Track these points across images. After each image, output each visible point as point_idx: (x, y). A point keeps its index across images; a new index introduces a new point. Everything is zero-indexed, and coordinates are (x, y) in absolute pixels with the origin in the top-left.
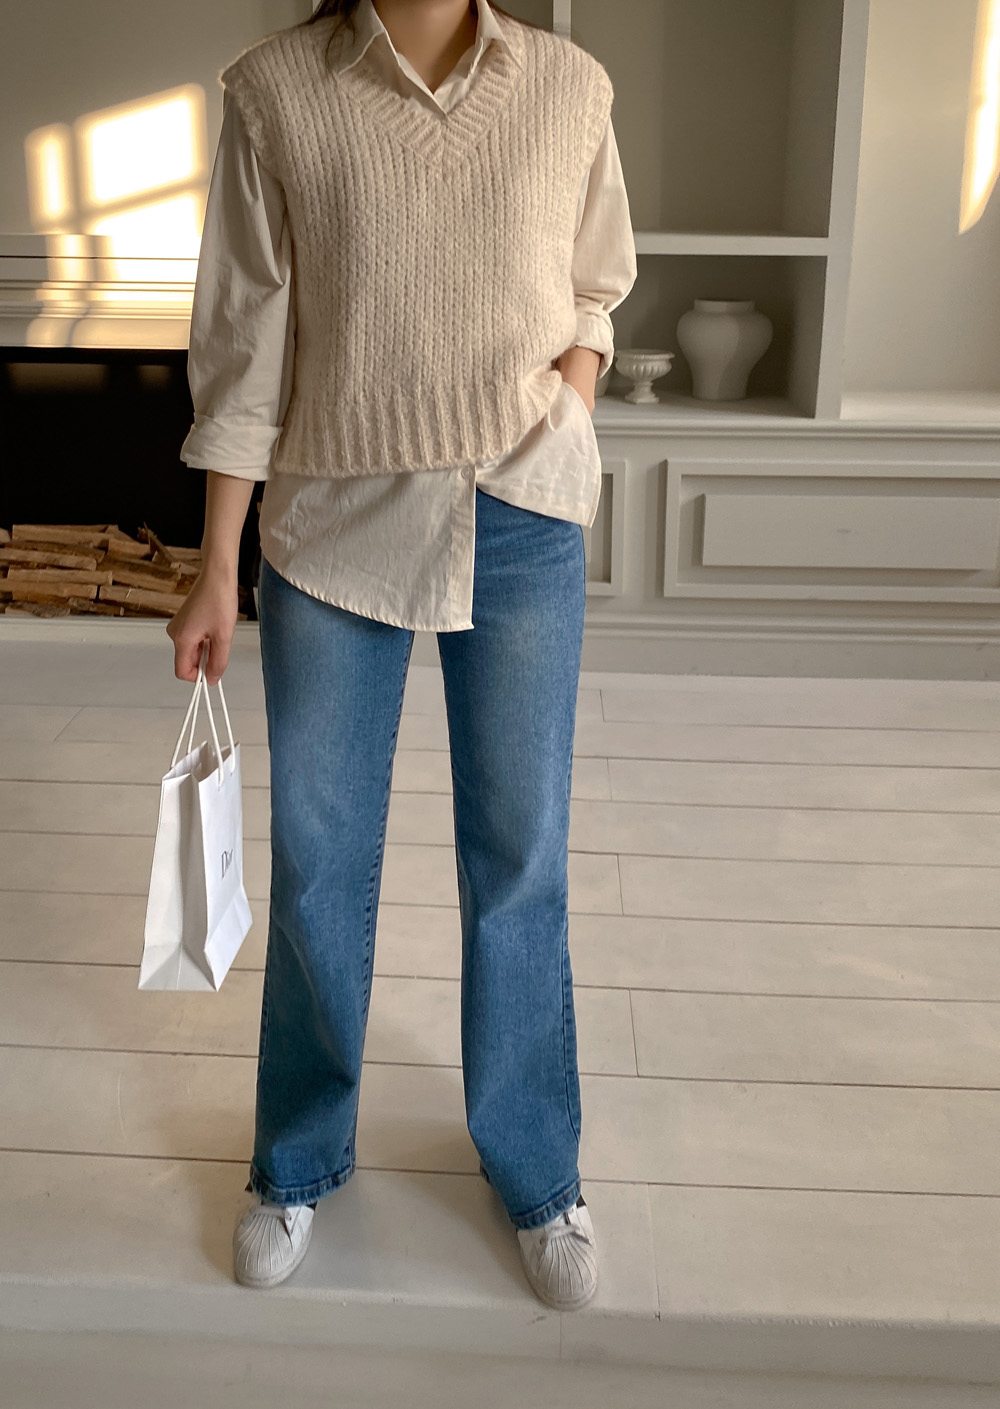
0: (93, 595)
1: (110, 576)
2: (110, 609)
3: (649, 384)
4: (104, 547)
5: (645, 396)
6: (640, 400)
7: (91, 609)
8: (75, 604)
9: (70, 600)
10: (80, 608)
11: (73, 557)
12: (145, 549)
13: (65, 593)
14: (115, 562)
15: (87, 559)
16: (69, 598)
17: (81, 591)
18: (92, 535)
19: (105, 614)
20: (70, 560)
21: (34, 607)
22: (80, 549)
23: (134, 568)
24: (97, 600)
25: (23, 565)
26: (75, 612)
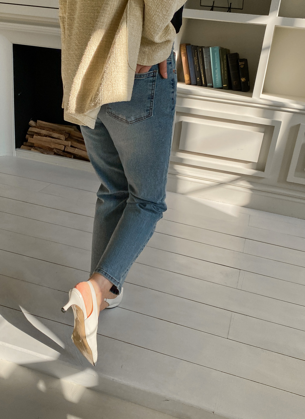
0: (63, 149)
1: (69, 143)
2: (68, 155)
7: (61, 154)
8: (56, 151)
9: (54, 149)
10: (57, 153)
11: (57, 134)
13: (53, 146)
14: (72, 138)
15: (62, 136)
16: (54, 148)
17: (59, 147)
18: (65, 128)
19: (66, 156)
20: (56, 135)
21: (41, 149)
22: (60, 132)
23: (78, 141)
24: (64, 151)
25: (39, 134)
26: (55, 154)
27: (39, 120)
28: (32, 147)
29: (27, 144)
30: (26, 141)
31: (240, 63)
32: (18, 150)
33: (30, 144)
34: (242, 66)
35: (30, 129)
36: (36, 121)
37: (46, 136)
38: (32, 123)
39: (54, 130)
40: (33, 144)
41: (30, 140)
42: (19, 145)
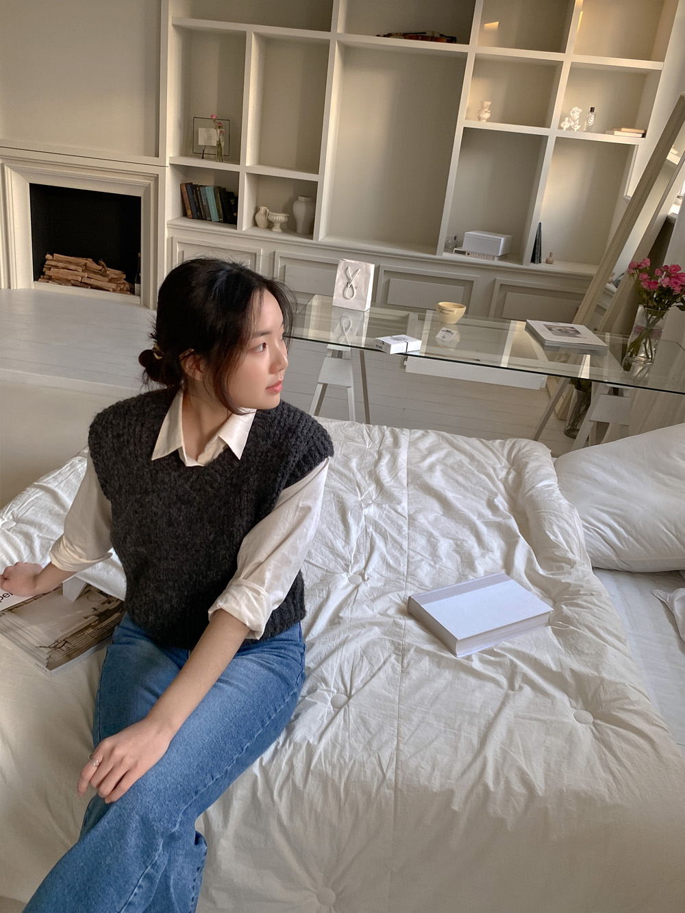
0: (80, 280)
1: (86, 275)
2: (85, 285)
3: (279, 225)
4: (85, 265)
5: (277, 229)
6: (274, 230)
7: (79, 285)
8: (74, 282)
9: (72, 281)
10: (75, 284)
11: (75, 267)
12: (101, 267)
13: (70, 278)
14: (89, 270)
15: (78, 268)
17: (76, 278)
18: (82, 261)
19: (83, 287)
20: (72, 267)
21: (59, 281)
22: (77, 265)
23: (95, 273)
24: (81, 282)
25: (56, 267)
26: (73, 285)
27: (56, 253)
28: (50, 279)
29: (45, 277)
30: (44, 274)
31: (231, 201)
32: (36, 282)
33: (47, 277)
34: (233, 203)
35: (47, 262)
36: (53, 255)
37: (64, 268)
38: (48, 256)
39: (70, 263)
40: (51, 276)
41: (48, 273)
42: (36, 278)
